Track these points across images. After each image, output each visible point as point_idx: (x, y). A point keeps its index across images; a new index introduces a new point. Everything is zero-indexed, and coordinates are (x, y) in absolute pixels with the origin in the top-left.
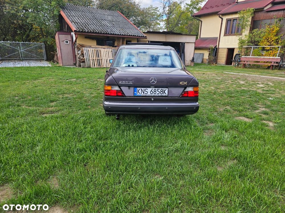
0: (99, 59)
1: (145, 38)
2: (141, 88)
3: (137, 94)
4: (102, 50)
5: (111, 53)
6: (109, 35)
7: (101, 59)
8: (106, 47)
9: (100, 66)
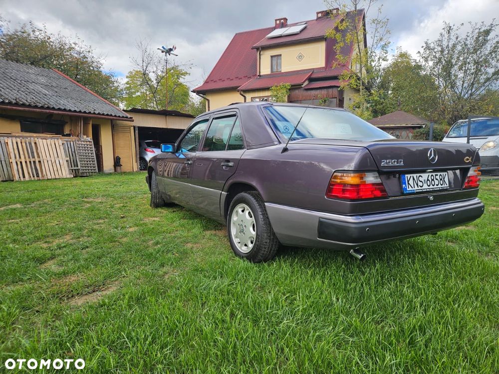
0: (34, 162)
1: (131, 121)
2: (412, 175)
3: (408, 189)
4: (40, 142)
5: (62, 148)
6: (55, 112)
7: (40, 162)
8: (49, 136)
9: (38, 176)
